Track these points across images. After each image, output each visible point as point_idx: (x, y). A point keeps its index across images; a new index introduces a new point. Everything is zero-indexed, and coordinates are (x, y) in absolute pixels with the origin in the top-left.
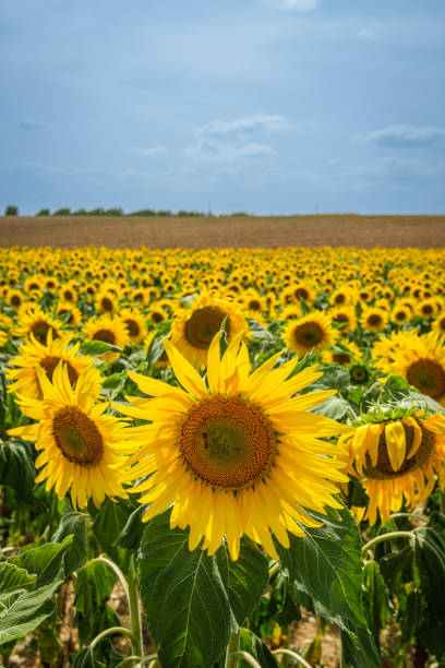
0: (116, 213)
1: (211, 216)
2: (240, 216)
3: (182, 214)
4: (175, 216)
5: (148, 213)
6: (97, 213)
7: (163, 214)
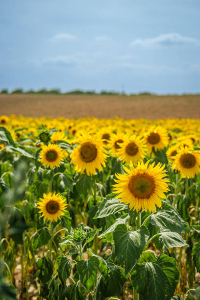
0: (55, 92)
1: (124, 95)
2: (146, 95)
3: (104, 93)
4: (97, 95)
5: (78, 93)
6: (43, 92)
7: (90, 93)
